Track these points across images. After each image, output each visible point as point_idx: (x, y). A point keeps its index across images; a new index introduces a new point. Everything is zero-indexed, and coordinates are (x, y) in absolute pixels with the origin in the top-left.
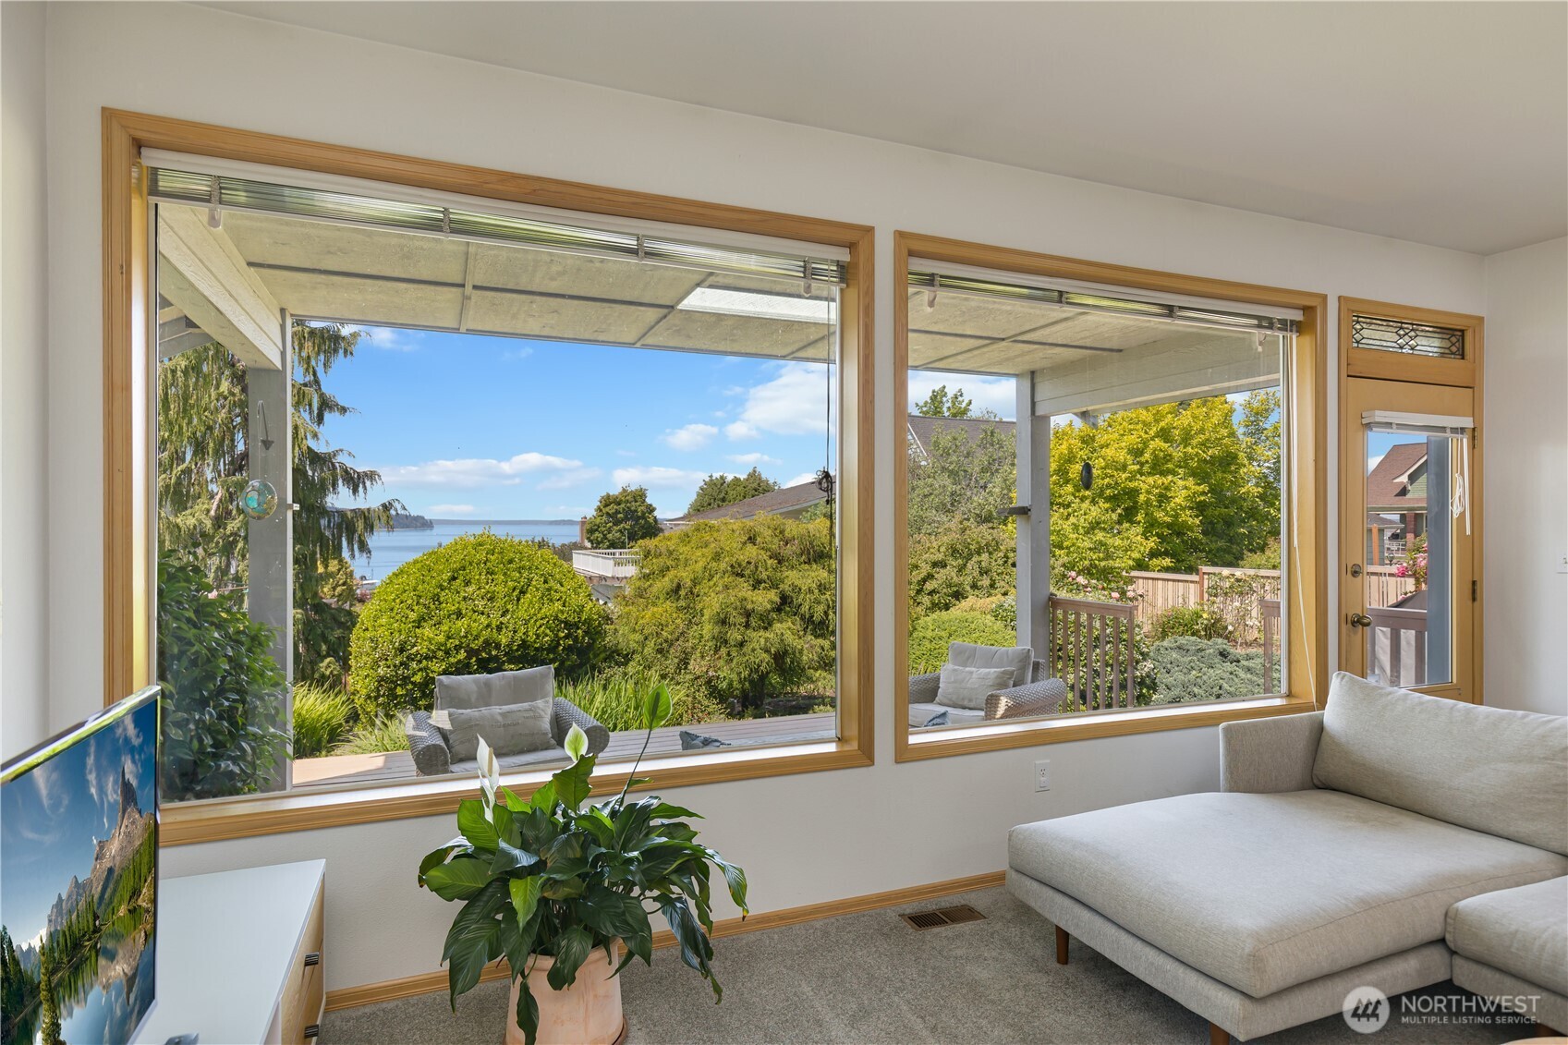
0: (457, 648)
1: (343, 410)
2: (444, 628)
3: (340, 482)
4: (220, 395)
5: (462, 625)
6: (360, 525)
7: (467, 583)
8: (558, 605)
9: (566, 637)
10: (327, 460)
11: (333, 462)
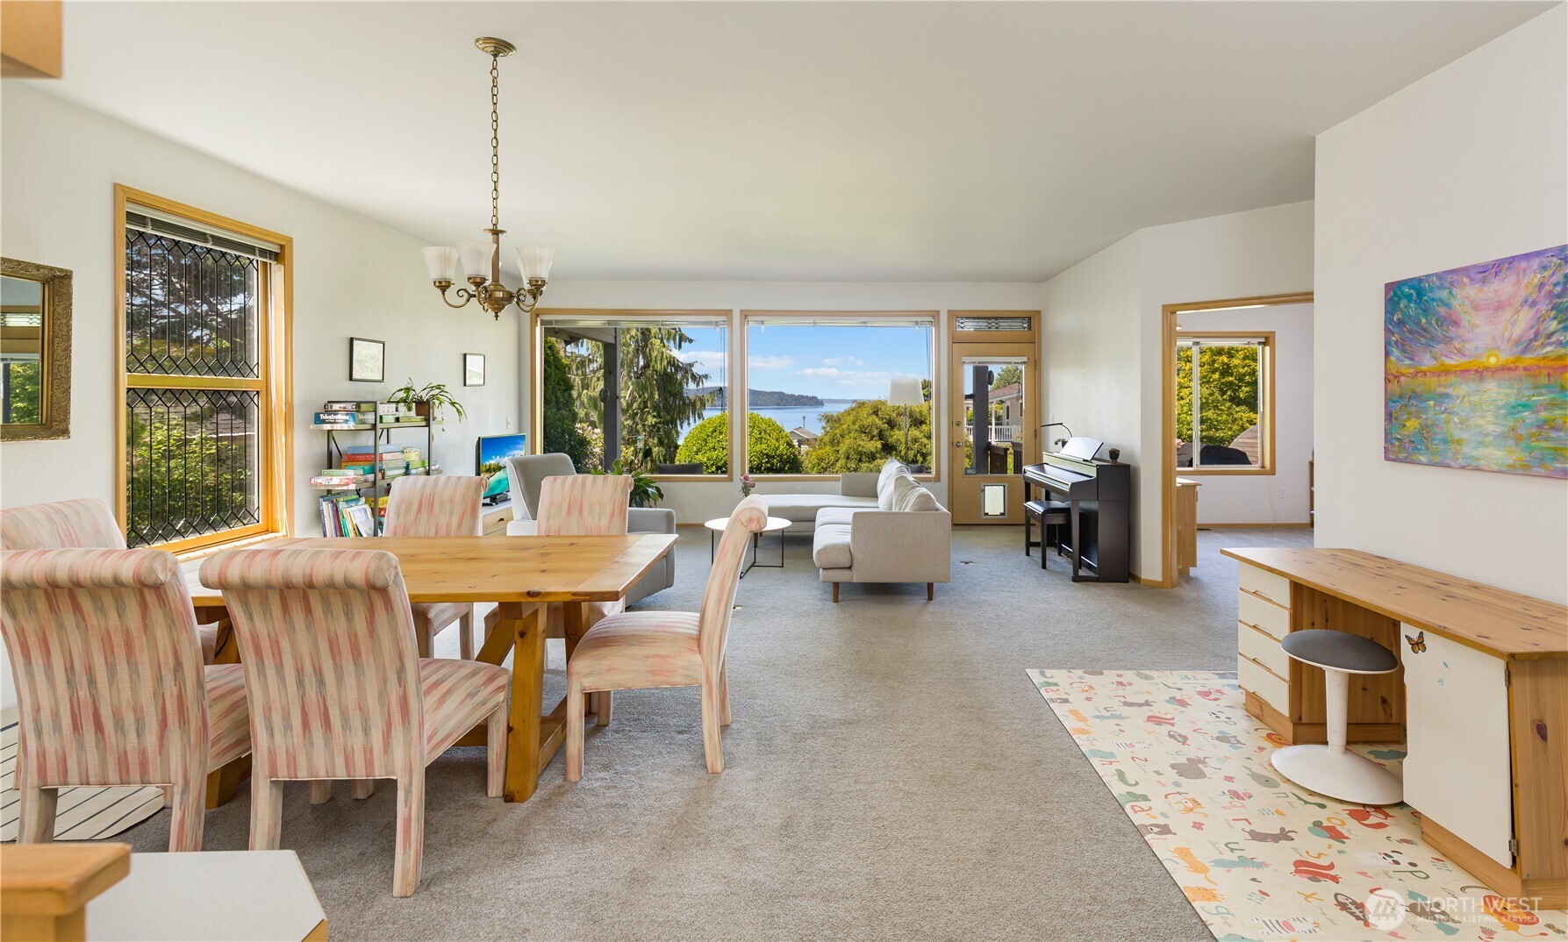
0: (712, 465)
1: (691, 341)
2: (707, 455)
3: (690, 380)
4: (632, 336)
5: (714, 454)
6: (698, 405)
7: (721, 433)
8: (764, 446)
9: (767, 462)
10: (683, 368)
11: (687, 369)
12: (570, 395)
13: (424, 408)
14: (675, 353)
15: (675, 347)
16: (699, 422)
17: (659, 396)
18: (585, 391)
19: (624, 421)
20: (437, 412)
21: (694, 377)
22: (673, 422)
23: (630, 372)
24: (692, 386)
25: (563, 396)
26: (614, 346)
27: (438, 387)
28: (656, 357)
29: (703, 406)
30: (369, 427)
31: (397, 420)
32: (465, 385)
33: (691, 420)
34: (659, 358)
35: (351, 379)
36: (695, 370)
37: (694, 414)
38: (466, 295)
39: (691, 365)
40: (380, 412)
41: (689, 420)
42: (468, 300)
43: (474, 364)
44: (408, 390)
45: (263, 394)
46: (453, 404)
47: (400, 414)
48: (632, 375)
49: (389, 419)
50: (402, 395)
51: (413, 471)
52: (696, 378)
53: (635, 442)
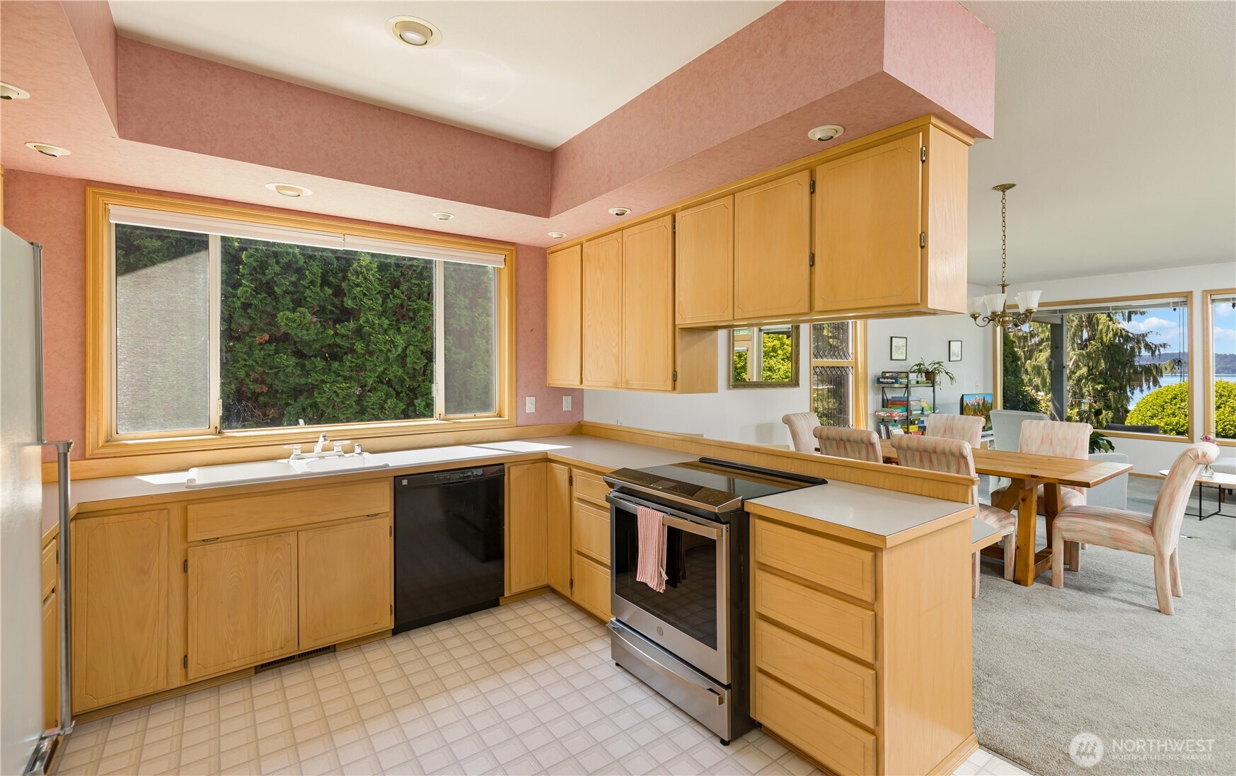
2: (1165, 420)
3: (1143, 349)
6: (1154, 372)
7: (1181, 401)
10: (1133, 339)
11: (1140, 339)
12: (1017, 365)
13: (930, 376)
14: (1124, 325)
15: (1124, 319)
16: (1154, 390)
17: (1106, 364)
18: (1029, 362)
19: (1068, 385)
20: (938, 378)
21: (1148, 347)
22: (1122, 389)
23: (1073, 343)
24: (1144, 353)
25: (1011, 366)
26: (1061, 326)
27: (938, 363)
28: (1101, 330)
29: (1160, 373)
30: (904, 386)
31: (918, 382)
32: (950, 361)
33: (1145, 386)
34: (1104, 331)
35: (891, 359)
36: (1148, 339)
37: (1147, 381)
38: (988, 320)
39: (1144, 336)
40: (910, 378)
41: (1141, 387)
42: (989, 322)
43: (956, 347)
44: (920, 365)
45: (854, 368)
46: (947, 373)
47: (919, 379)
48: (1076, 345)
49: (913, 382)
50: (916, 368)
51: (926, 413)
52: (1151, 348)
53: (1079, 404)
